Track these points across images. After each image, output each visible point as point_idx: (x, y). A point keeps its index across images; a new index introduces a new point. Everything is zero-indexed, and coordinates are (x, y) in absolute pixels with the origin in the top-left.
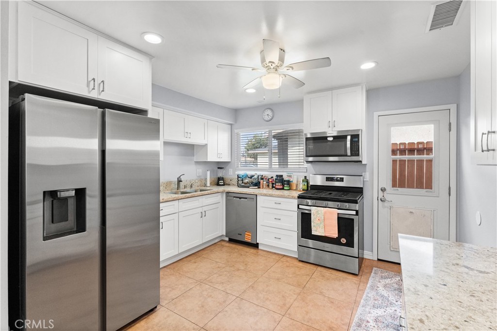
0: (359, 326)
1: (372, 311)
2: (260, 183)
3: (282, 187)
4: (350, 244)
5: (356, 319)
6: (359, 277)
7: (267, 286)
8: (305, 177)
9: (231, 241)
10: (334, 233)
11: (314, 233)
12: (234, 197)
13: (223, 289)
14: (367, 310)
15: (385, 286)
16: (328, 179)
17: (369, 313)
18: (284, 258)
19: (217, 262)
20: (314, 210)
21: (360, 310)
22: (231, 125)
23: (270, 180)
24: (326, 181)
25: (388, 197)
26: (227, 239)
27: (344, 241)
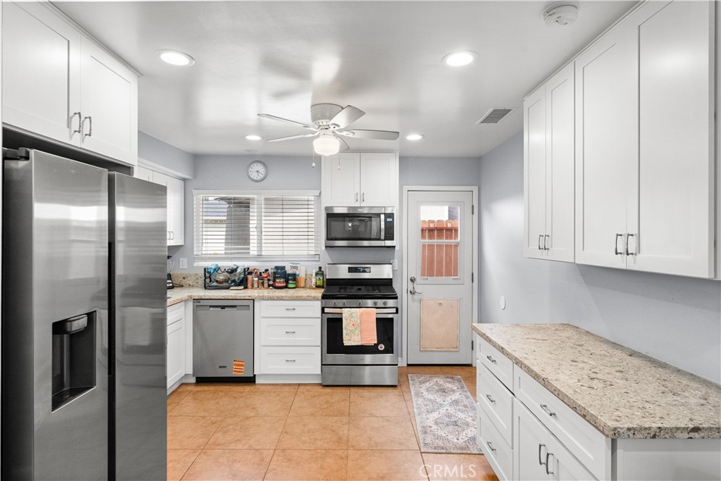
0: (426, 433)
1: (429, 417)
2: (247, 280)
3: (285, 285)
4: (389, 350)
5: (419, 429)
6: (399, 388)
7: (305, 425)
8: (320, 268)
9: (201, 381)
10: (372, 339)
11: (346, 343)
12: (211, 306)
13: (246, 447)
14: (424, 416)
15: (427, 390)
16: (351, 270)
17: (427, 419)
18: (302, 387)
19: (204, 417)
20: (346, 312)
21: (418, 419)
22: (184, 180)
23: (264, 275)
24: (349, 272)
25: (418, 289)
26: (193, 380)
27: (381, 347)
